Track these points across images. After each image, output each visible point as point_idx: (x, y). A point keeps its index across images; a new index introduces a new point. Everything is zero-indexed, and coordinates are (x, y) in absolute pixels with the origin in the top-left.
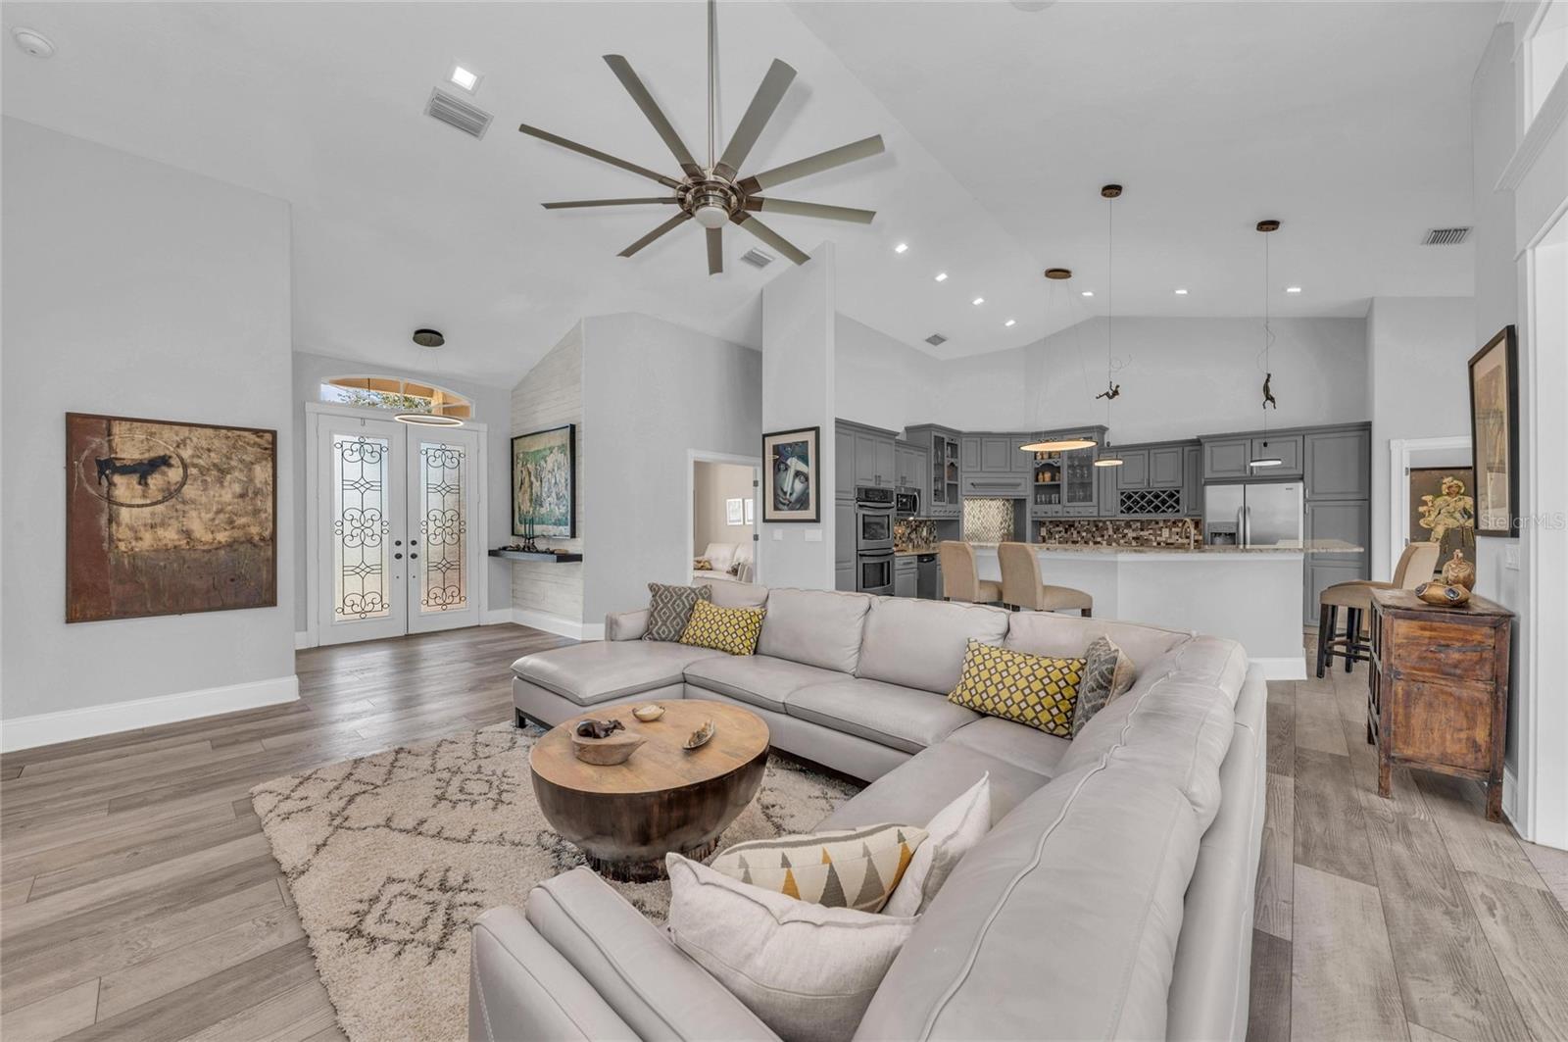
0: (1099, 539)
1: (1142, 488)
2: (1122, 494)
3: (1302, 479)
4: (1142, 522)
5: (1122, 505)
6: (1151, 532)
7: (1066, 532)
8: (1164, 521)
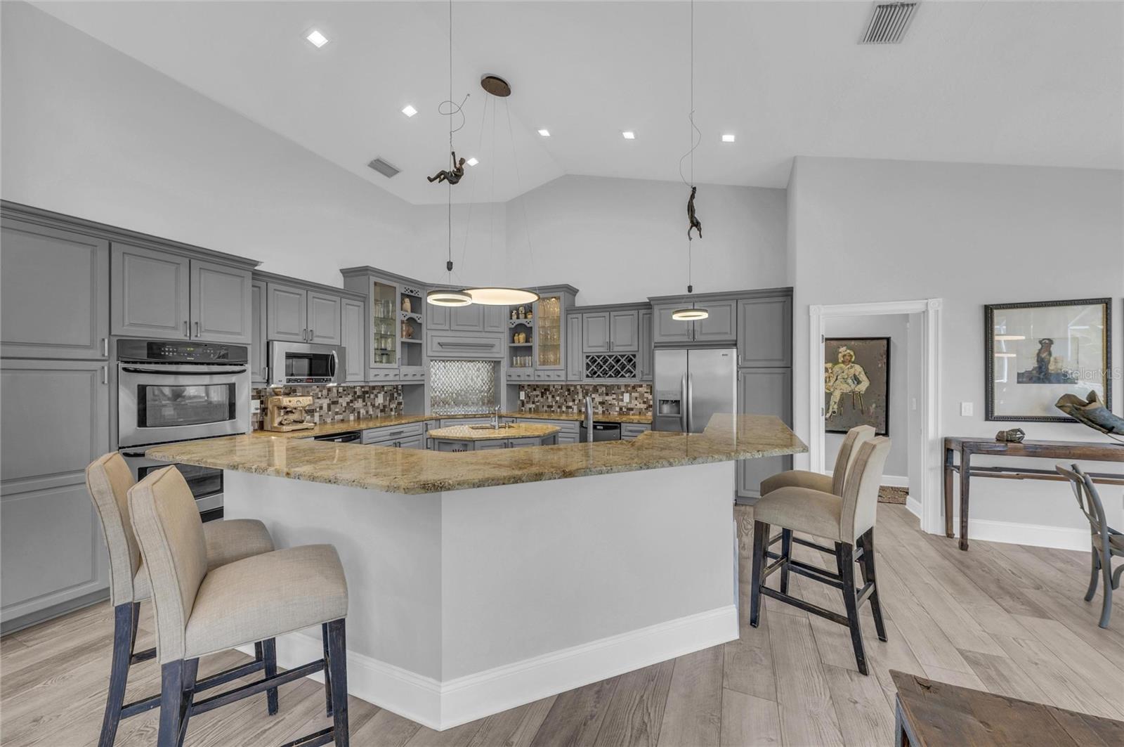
0: (571, 404)
1: (602, 350)
2: (587, 357)
3: (735, 345)
4: (606, 386)
5: (587, 370)
6: (614, 396)
7: (542, 397)
8: (626, 385)
